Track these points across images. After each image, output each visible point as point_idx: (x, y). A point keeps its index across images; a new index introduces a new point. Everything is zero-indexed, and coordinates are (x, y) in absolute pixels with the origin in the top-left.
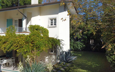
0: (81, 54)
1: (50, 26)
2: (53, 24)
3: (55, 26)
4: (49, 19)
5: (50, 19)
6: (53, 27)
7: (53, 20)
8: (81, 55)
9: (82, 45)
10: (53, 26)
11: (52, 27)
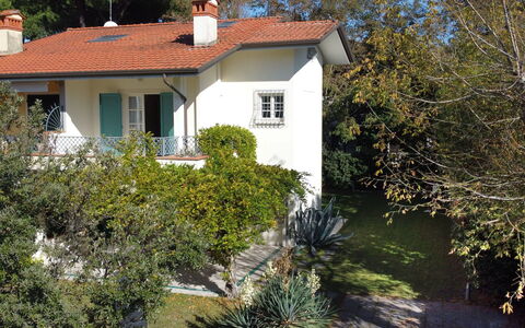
0: (355, 206)
1: (260, 119)
2: (273, 112)
3: (277, 120)
4: (257, 96)
5: (260, 95)
6: (270, 125)
7: (273, 100)
8: (355, 211)
9: (357, 167)
10: (273, 119)
11: (266, 125)
